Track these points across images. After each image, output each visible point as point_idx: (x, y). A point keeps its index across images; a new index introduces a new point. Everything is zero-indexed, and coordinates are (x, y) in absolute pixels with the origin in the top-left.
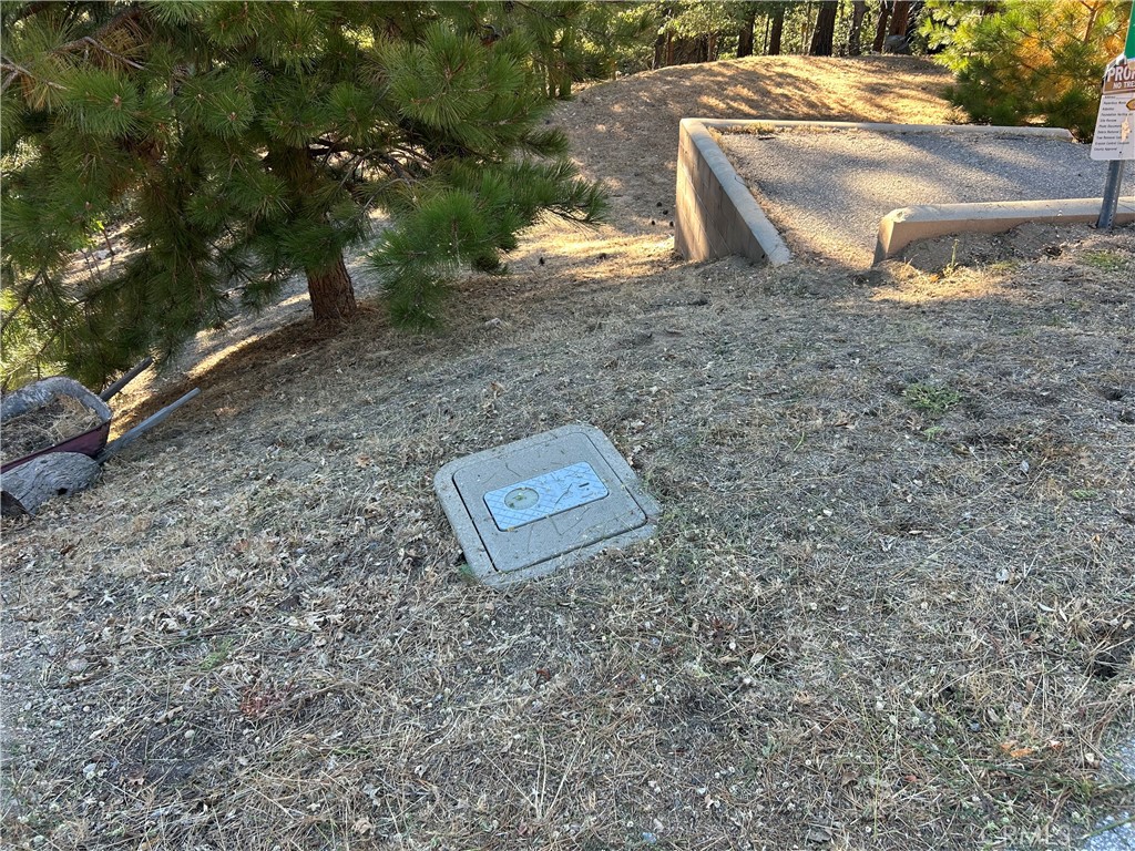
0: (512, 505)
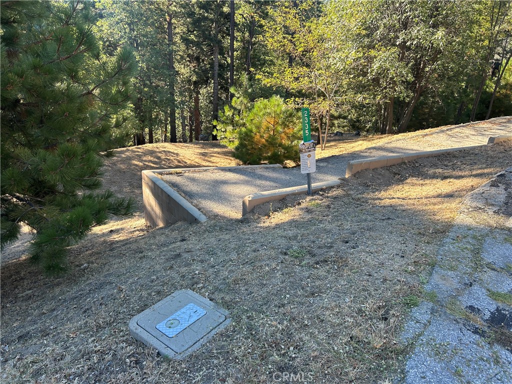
0: (170, 327)
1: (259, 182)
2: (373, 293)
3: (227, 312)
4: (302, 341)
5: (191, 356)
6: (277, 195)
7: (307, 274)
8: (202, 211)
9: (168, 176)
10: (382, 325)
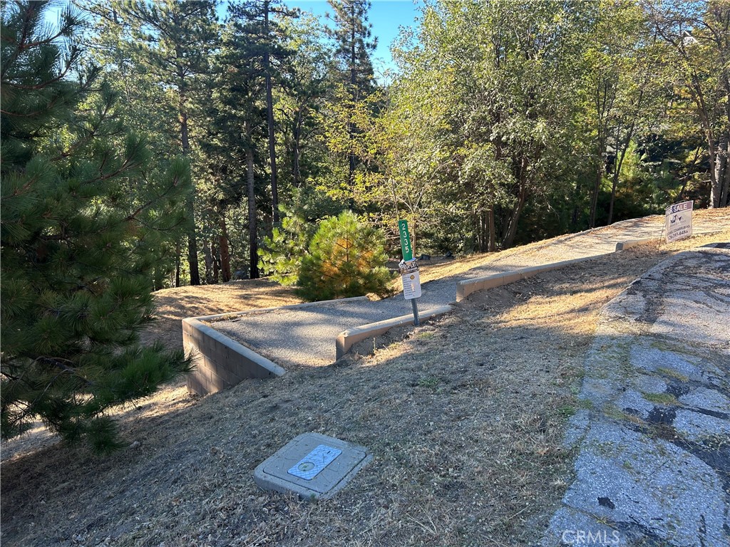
0: (304, 470)
1: (343, 320)
2: (524, 409)
3: (365, 449)
4: (460, 462)
5: (339, 494)
6: (378, 328)
7: (446, 400)
8: (277, 363)
9: (219, 323)
10: (542, 437)
